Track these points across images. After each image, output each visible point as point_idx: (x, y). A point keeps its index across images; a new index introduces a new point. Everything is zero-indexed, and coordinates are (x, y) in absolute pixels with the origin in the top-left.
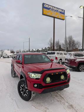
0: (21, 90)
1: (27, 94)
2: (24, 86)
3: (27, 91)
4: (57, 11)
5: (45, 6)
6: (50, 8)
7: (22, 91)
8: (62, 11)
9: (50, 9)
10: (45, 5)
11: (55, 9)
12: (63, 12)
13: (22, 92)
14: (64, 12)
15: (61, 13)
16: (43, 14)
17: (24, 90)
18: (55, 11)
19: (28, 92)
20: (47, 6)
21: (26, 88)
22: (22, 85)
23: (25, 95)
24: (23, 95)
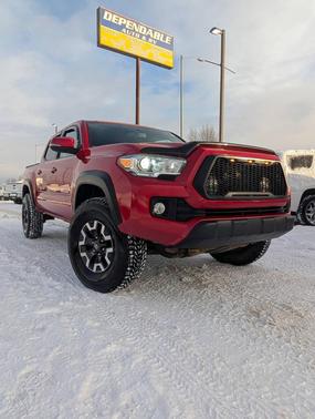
0: (82, 243)
1: (105, 264)
2: (99, 227)
3: (110, 250)
4: (148, 37)
5: (105, 17)
6: (123, 26)
7: (88, 248)
8: (164, 39)
9: (124, 30)
10: (106, 13)
11: (140, 29)
12: (167, 41)
13: (83, 254)
14: (172, 43)
15: (159, 43)
16: (100, 45)
17: (96, 246)
18: (140, 38)
19: (111, 256)
20: (112, 18)
21: (108, 238)
22: (87, 224)
23: (96, 265)
24: (87, 265)
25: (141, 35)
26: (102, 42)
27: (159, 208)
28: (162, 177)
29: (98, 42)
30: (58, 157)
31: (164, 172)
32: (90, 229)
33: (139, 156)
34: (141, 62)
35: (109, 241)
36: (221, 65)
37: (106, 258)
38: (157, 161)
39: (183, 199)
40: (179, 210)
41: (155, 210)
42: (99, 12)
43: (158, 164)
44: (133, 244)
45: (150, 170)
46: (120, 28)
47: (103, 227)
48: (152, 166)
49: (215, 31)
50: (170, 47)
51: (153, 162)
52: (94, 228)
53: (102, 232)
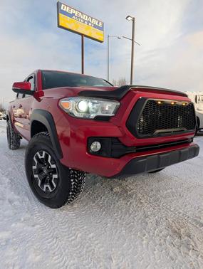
0: (34, 167)
1: (52, 186)
2: (47, 156)
4: (89, 22)
5: (62, 8)
6: (74, 14)
7: (40, 171)
8: (98, 23)
9: (74, 17)
10: (63, 5)
11: (84, 17)
12: (100, 25)
13: (36, 176)
14: (103, 26)
15: (95, 26)
16: (59, 26)
18: (84, 22)
19: (56, 181)
20: (67, 9)
21: (54, 166)
22: (38, 153)
23: (45, 186)
24: (39, 185)
25: (85, 21)
26: (60, 24)
27: (96, 146)
28: (98, 118)
29: (58, 24)
30: (24, 96)
31: (100, 114)
32: (40, 157)
33: (78, 99)
34: (84, 38)
35: (54, 169)
36: (133, 40)
37: (53, 181)
38: (93, 103)
39: (117, 138)
40: (113, 147)
41: (92, 147)
42: (58, 5)
43: (95, 106)
44: (74, 173)
45: (88, 112)
46: (71, 15)
47: (50, 157)
48: (88, 108)
49: (129, 18)
50: (102, 29)
51: (90, 104)
52: (43, 157)
53: (49, 161)
